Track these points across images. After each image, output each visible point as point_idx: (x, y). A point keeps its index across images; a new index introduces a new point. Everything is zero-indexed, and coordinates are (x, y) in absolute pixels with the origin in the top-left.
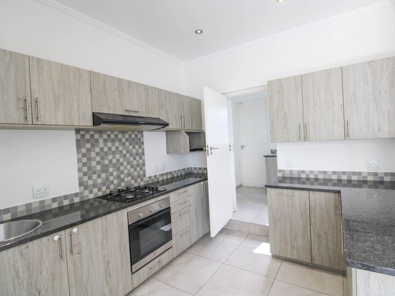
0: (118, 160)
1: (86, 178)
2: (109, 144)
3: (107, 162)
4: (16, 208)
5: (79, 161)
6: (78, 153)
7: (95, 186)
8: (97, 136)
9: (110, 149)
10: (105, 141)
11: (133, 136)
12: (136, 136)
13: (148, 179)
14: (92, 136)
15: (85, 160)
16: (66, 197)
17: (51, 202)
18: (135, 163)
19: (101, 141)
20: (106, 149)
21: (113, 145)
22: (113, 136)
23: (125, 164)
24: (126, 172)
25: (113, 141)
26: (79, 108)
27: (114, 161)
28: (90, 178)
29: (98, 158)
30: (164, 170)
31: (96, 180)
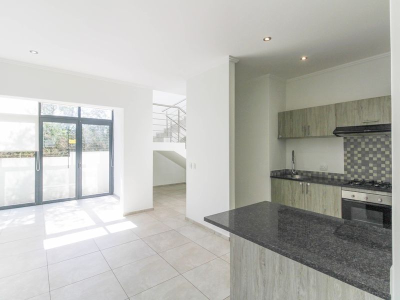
0: (379, 159)
1: (349, 167)
2: (371, 146)
3: (367, 159)
4: (313, 172)
5: (345, 155)
6: (344, 150)
8: (359, 140)
9: (371, 149)
10: (367, 144)
15: (349, 155)
16: (336, 174)
17: (327, 174)
19: (363, 143)
20: (367, 149)
21: (375, 147)
22: (375, 140)
24: (388, 169)
25: (375, 144)
27: (375, 159)
29: (360, 155)
31: (357, 170)
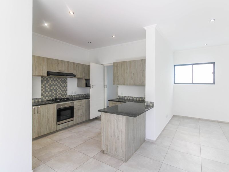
0: (56, 88)
3: (52, 88)
5: (42, 87)
6: (42, 84)
7: (47, 96)
8: (49, 79)
9: (53, 84)
10: (52, 81)
11: (63, 79)
12: (64, 79)
13: (68, 96)
14: (47, 79)
15: (44, 87)
18: (63, 89)
19: (50, 81)
20: (52, 84)
21: (55, 82)
22: (55, 79)
23: (59, 89)
24: (59, 92)
25: (55, 81)
26: (43, 70)
27: (55, 88)
28: (45, 93)
29: (49, 87)
30: (76, 93)
31: (47, 94)
